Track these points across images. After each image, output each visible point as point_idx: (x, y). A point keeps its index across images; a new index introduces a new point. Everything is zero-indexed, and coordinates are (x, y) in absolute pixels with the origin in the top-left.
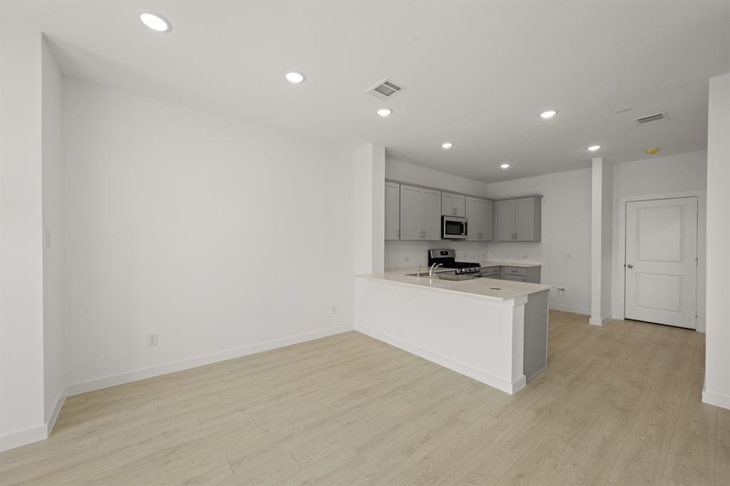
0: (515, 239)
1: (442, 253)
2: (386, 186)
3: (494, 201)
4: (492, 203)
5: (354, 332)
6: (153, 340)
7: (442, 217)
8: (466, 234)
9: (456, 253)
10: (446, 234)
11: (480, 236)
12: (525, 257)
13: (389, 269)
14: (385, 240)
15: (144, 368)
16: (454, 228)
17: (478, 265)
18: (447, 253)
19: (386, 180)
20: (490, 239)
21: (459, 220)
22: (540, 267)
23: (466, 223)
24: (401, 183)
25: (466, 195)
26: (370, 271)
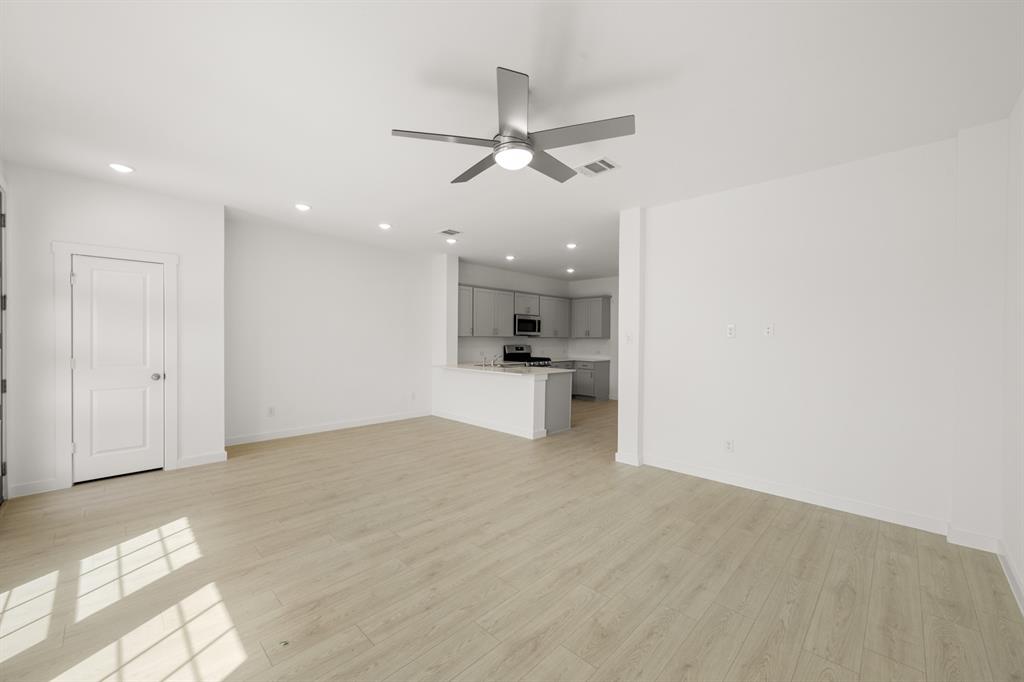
0: (588, 336)
1: (517, 349)
2: (460, 290)
3: (571, 299)
4: (569, 301)
5: (431, 416)
6: (271, 411)
7: (515, 316)
8: (539, 331)
9: (532, 347)
10: (519, 330)
11: (556, 333)
12: (598, 353)
13: (463, 361)
14: (459, 337)
15: (266, 432)
16: (526, 325)
17: (548, 360)
18: (522, 349)
19: (460, 284)
20: (567, 335)
21: (532, 318)
22: (609, 362)
23: (539, 322)
24: (473, 286)
25: (540, 295)
26: (445, 363)
